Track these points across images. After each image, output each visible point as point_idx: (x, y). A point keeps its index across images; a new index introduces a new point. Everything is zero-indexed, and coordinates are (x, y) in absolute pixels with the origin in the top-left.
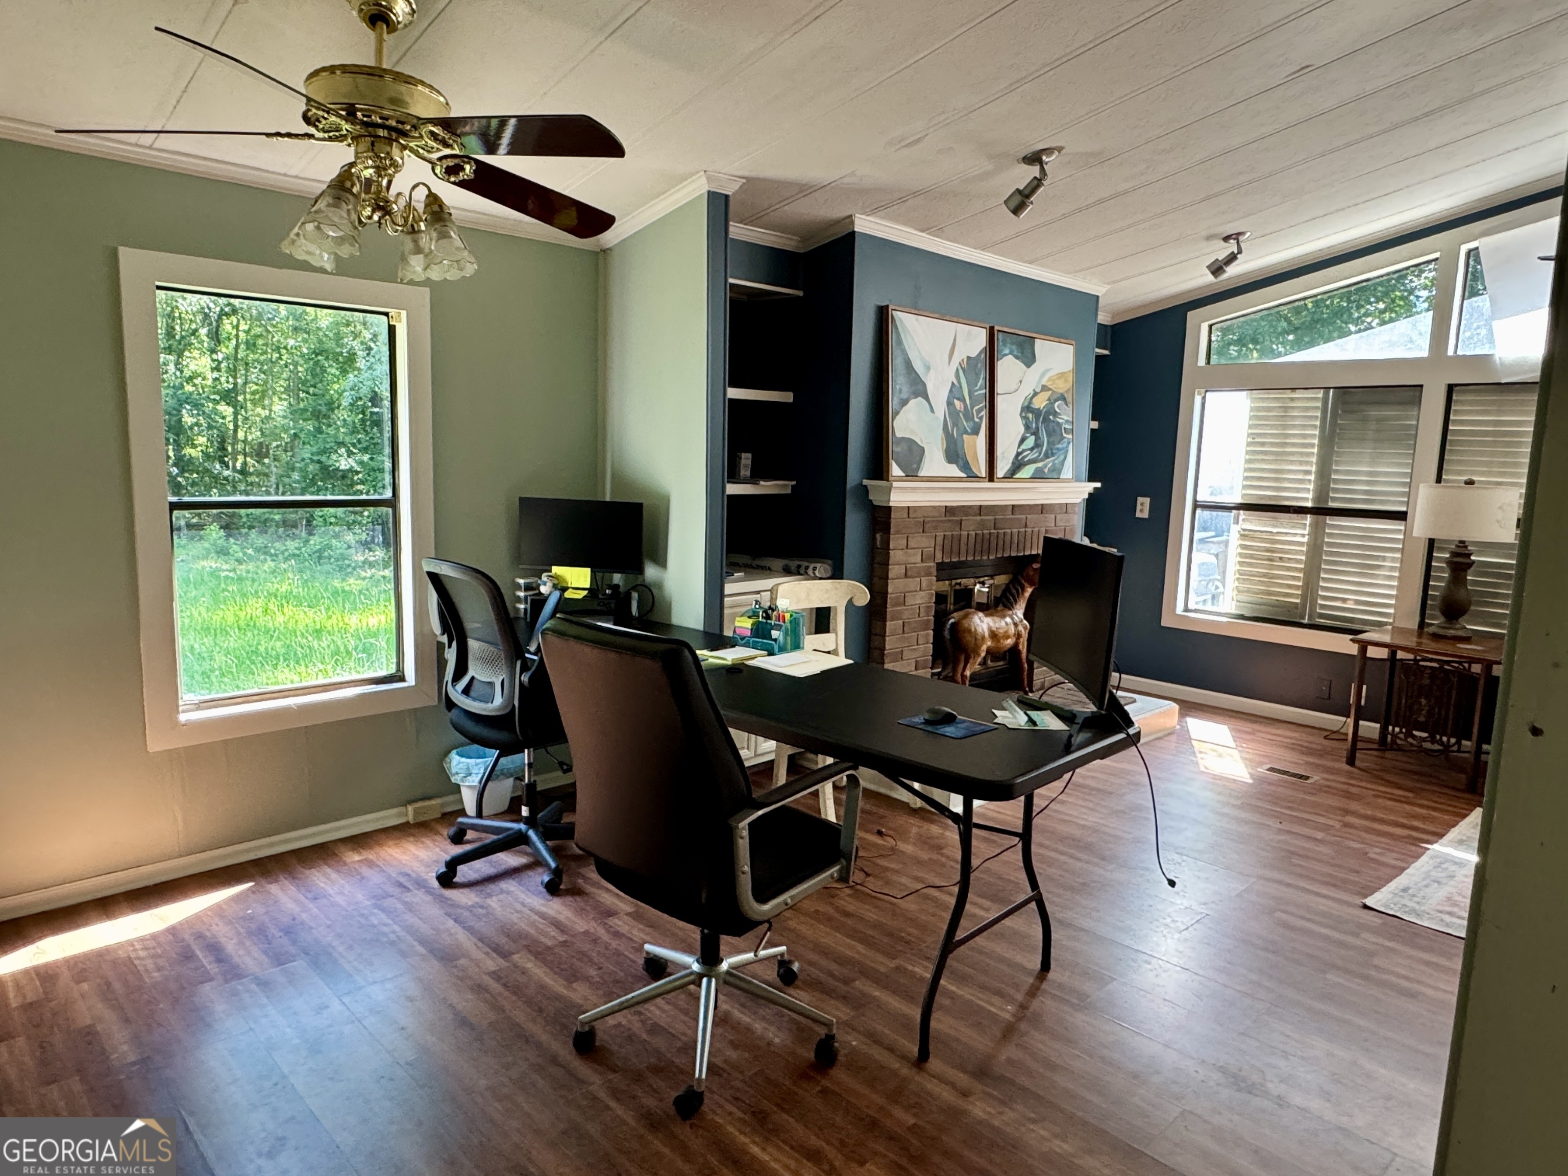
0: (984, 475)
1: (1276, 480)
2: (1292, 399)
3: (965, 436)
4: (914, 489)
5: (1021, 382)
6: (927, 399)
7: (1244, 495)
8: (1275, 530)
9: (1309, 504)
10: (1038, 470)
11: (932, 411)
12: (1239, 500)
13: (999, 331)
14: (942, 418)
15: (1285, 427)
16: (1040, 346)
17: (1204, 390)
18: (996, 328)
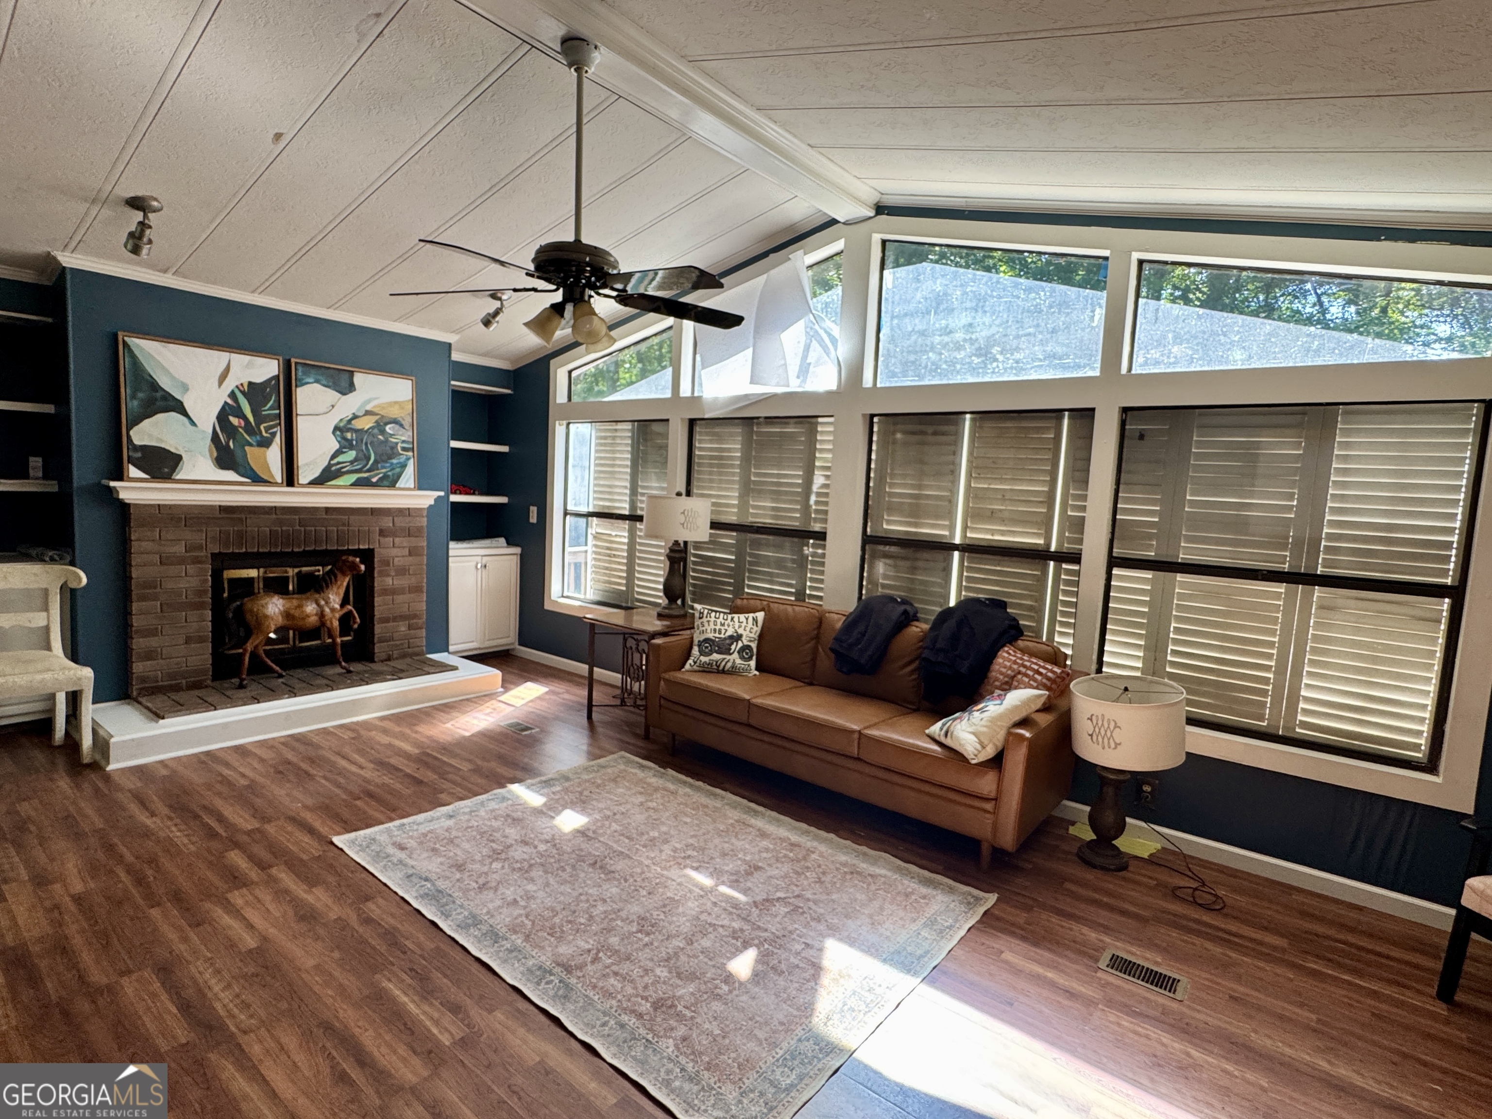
0: (280, 481)
1: (610, 493)
2: (616, 430)
3: (247, 448)
4: (161, 489)
5: (333, 406)
6: (185, 413)
7: (594, 506)
8: (614, 533)
9: (627, 513)
10: (358, 479)
11: (193, 423)
12: (591, 510)
13: (296, 363)
14: (210, 431)
15: (614, 452)
16: (359, 378)
17: (565, 422)
18: (293, 360)
